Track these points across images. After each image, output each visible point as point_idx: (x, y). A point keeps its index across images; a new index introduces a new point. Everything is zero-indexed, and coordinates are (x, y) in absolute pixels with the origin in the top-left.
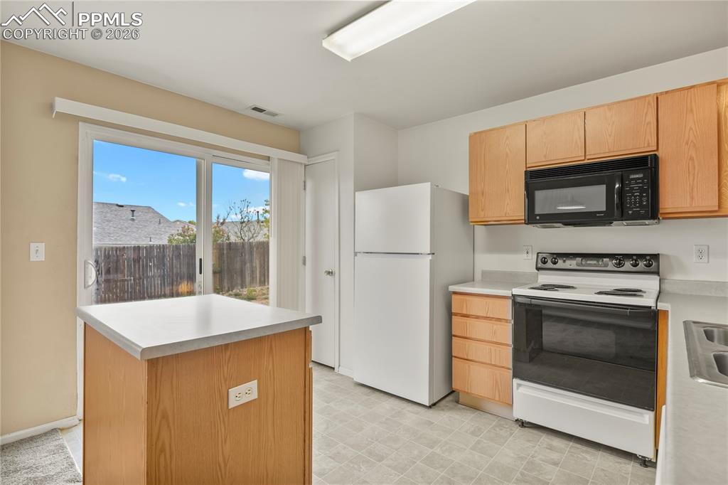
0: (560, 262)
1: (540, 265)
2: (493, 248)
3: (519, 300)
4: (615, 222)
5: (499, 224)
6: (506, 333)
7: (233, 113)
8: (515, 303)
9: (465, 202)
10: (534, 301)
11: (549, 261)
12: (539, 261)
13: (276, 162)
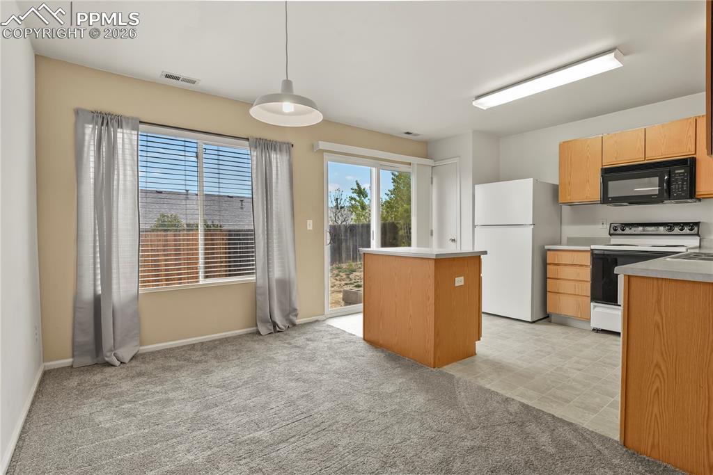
0: (627, 229)
1: (612, 232)
2: (576, 221)
3: (596, 252)
4: (665, 201)
5: (582, 204)
6: (586, 274)
7: (391, 136)
8: (592, 254)
9: (555, 190)
10: (606, 252)
11: (620, 229)
12: (612, 229)
13: (416, 166)
